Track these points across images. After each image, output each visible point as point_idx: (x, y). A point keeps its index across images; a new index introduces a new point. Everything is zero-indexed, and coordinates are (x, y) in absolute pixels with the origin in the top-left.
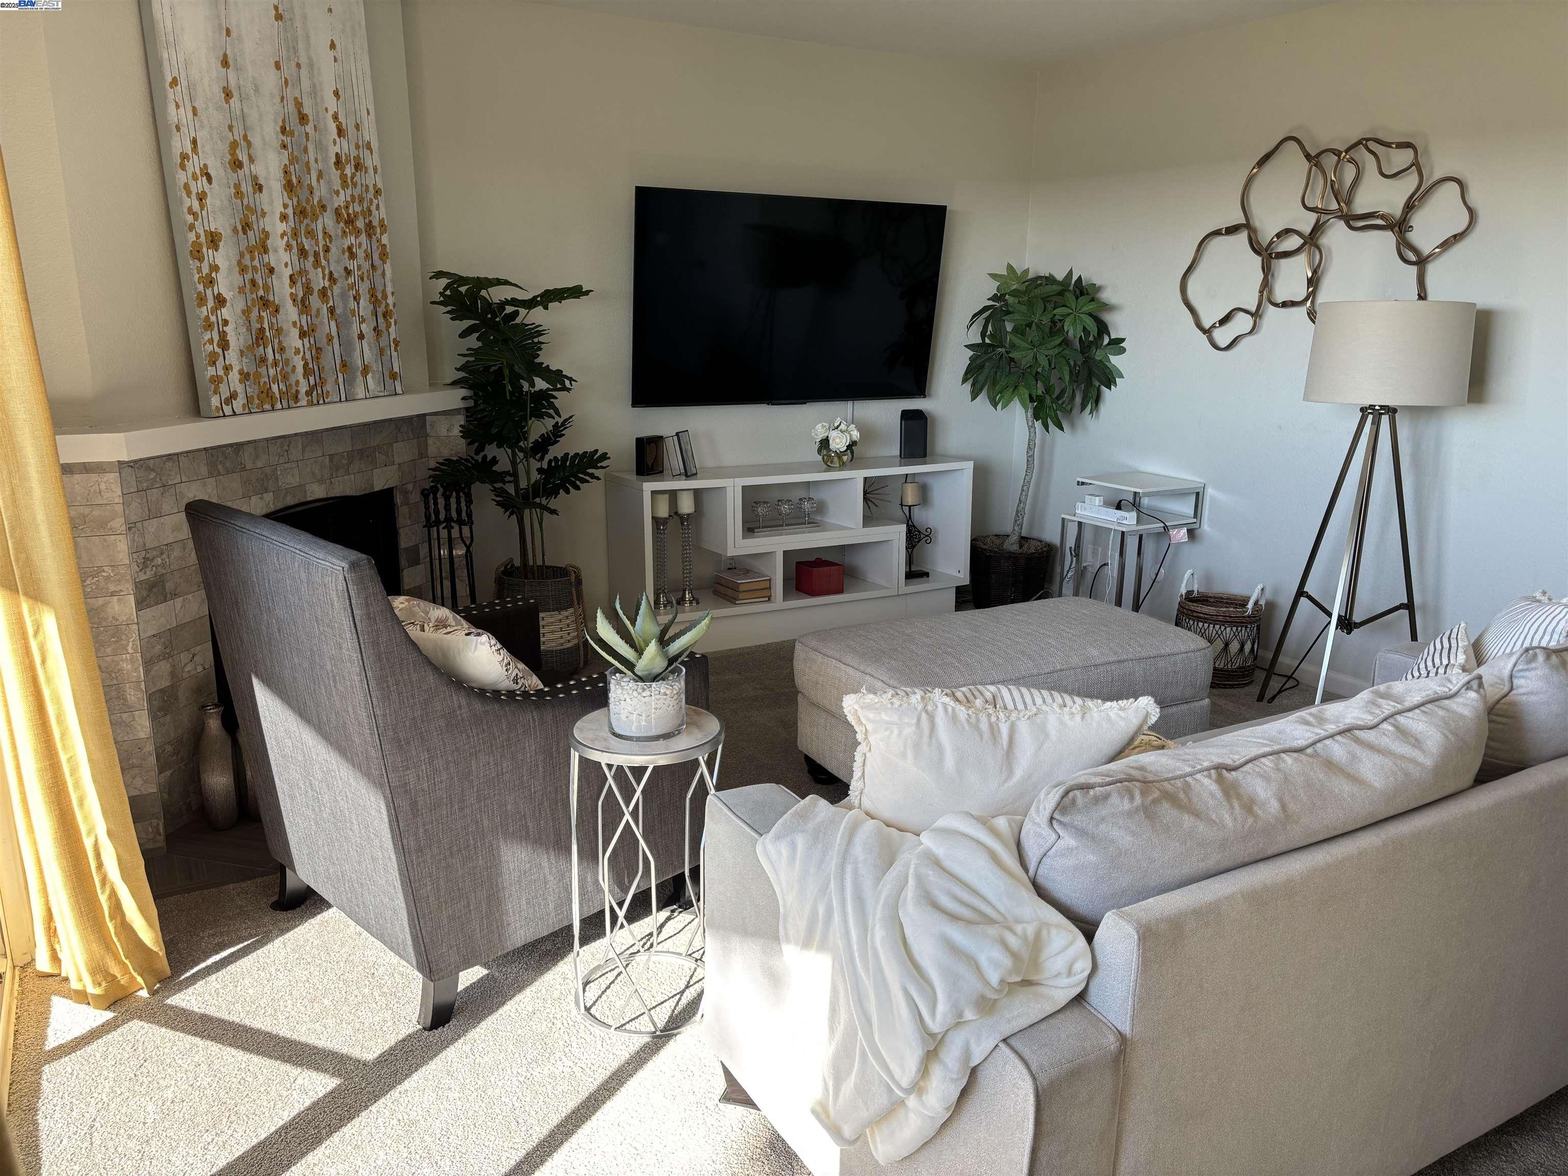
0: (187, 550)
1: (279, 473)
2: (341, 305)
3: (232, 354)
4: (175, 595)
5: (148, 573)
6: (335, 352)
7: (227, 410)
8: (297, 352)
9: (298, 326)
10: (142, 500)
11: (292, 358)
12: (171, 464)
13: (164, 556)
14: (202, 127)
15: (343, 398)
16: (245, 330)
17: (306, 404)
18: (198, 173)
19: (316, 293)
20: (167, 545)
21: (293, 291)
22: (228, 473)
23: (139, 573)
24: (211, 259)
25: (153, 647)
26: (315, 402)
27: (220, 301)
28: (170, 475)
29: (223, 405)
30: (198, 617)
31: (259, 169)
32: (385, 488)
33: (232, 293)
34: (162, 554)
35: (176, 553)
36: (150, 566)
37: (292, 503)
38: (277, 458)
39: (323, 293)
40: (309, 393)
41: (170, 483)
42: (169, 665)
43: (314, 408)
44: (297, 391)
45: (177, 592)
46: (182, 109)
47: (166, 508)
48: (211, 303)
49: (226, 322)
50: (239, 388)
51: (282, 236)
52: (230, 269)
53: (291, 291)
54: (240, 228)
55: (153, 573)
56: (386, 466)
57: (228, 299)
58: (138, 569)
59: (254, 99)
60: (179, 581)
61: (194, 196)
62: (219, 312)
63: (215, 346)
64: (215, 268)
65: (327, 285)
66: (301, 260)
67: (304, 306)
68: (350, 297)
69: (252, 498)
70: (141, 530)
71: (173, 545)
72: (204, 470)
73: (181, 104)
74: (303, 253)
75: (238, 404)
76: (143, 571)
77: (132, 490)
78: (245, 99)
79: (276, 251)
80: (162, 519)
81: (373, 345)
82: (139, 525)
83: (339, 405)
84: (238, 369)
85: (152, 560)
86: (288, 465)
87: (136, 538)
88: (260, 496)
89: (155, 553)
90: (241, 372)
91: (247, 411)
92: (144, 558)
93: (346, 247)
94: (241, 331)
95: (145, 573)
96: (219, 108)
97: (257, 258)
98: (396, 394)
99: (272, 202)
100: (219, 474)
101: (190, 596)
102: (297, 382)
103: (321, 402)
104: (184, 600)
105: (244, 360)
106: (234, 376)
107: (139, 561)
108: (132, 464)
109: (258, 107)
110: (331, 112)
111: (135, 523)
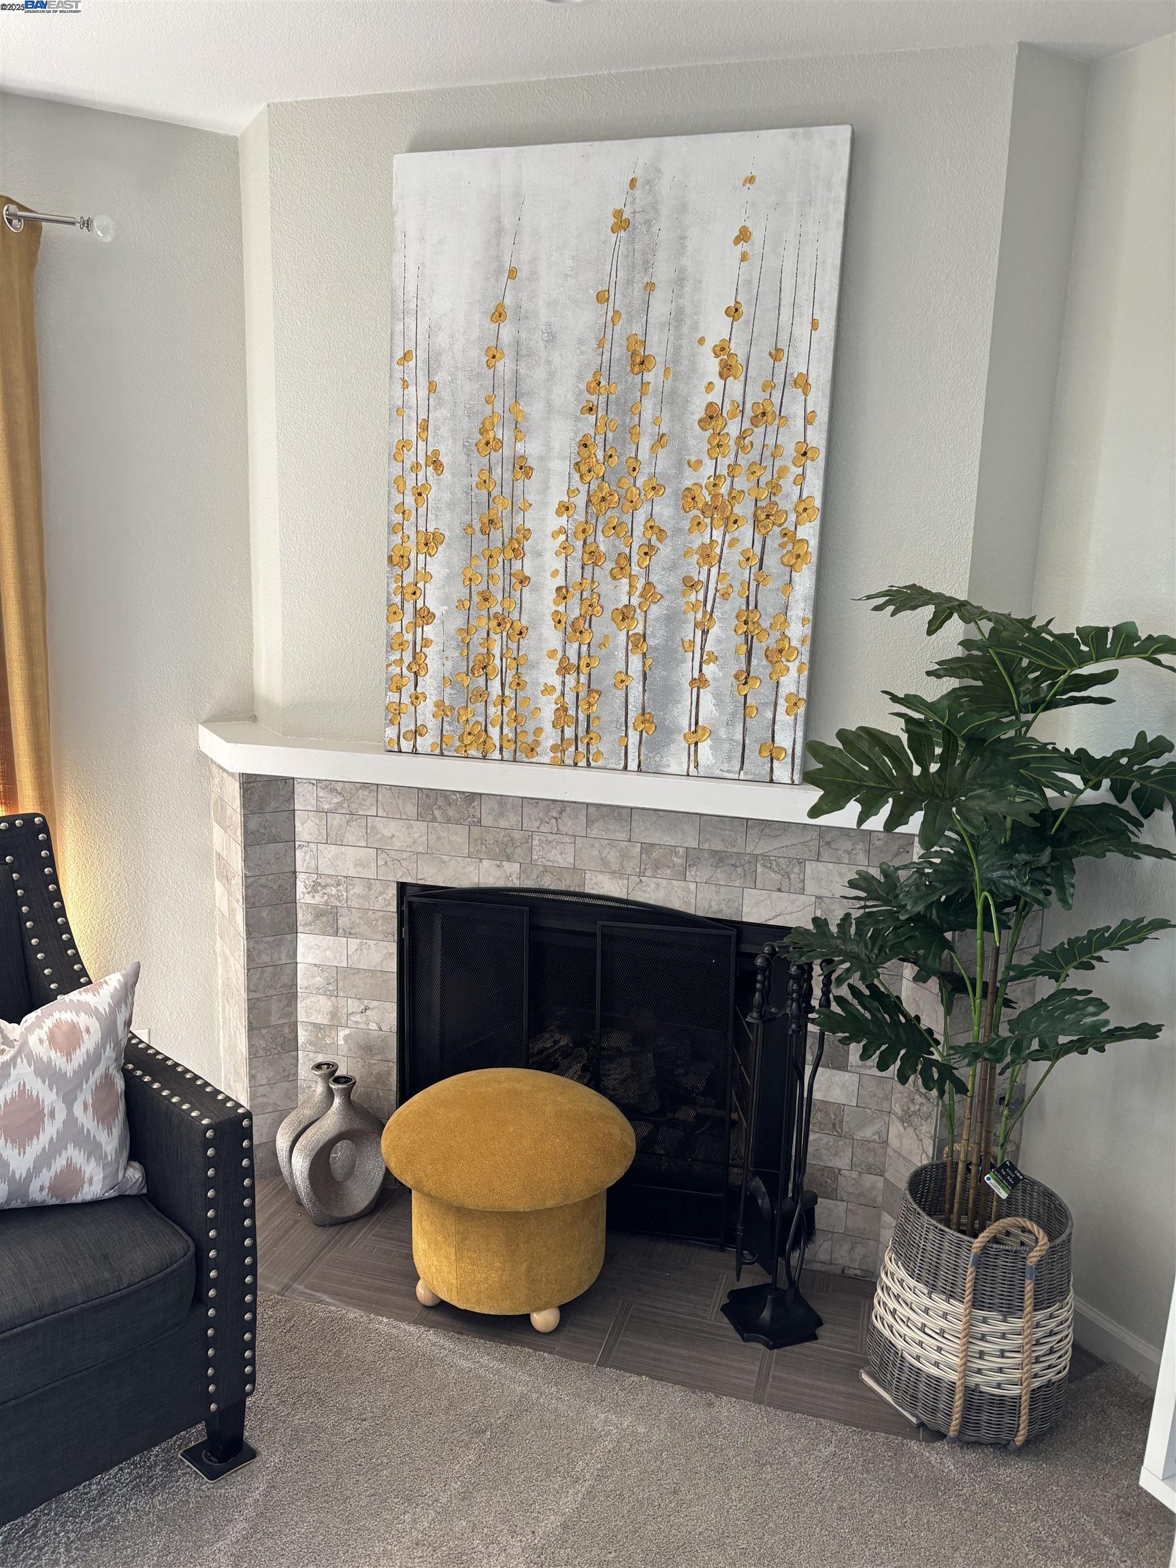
0: (373, 891)
1: (535, 843)
2: (661, 633)
3: (428, 681)
4: (349, 934)
5: (317, 898)
6: (631, 700)
7: (406, 745)
8: (548, 690)
9: (559, 655)
10: (320, 821)
11: (536, 698)
12: (366, 793)
13: (341, 888)
14: (440, 404)
15: (633, 765)
16: (457, 654)
17: (548, 762)
18: (422, 461)
19: (608, 614)
20: (346, 877)
21: (561, 609)
22: (449, 821)
23: (306, 895)
24: (421, 565)
25: (313, 977)
26: (569, 761)
27: (423, 616)
28: (362, 804)
29: (401, 738)
30: (379, 969)
31: (531, 448)
32: (771, 923)
33: (446, 608)
34: (338, 885)
35: (358, 889)
36: (321, 893)
37: (552, 888)
38: (537, 824)
39: (625, 615)
40: (558, 748)
41: (360, 813)
42: (330, 1003)
43: (569, 772)
44: (537, 743)
45: (353, 931)
46: (412, 389)
47: (350, 838)
48: (408, 617)
49: (427, 643)
50: (432, 724)
51: (554, 535)
52: (448, 579)
53: (554, 608)
54: (477, 527)
55: (323, 900)
56: (779, 890)
57: (437, 614)
58: (305, 891)
59: (543, 354)
60: (358, 921)
61: (408, 492)
62: (419, 630)
63: (404, 669)
64: (427, 577)
65: (635, 601)
66: (588, 569)
67: (574, 630)
68: (686, 622)
69: (484, 861)
70: (315, 852)
71: (355, 879)
72: (411, 810)
73: (411, 382)
74: (593, 556)
75: (424, 743)
76: (311, 894)
77: (310, 809)
78: (523, 356)
79: (539, 554)
80: (343, 849)
81: (728, 700)
82: (313, 846)
83: (620, 776)
84: (435, 699)
85: (325, 887)
86: (556, 837)
87: (307, 858)
88: (498, 863)
89: (329, 880)
90: (439, 704)
91: (437, 751)
92: (313, 881)
93: (696, 545)
94: (450, 655)
95: (313, 897)
96: (476, 376)
97: (501, 564)
98: (771, 781)
99: (547, 488)
100: (434, 819)
101: (372, 943)
102: (539, 731)
103: (583, 763)
104: (361, 944)
105: (448, 690)
106: (427, 709)
107: (307, 883)
108: (315, 782)
109: (549, 363)
110: (711, 342)
111: (308, 842)
